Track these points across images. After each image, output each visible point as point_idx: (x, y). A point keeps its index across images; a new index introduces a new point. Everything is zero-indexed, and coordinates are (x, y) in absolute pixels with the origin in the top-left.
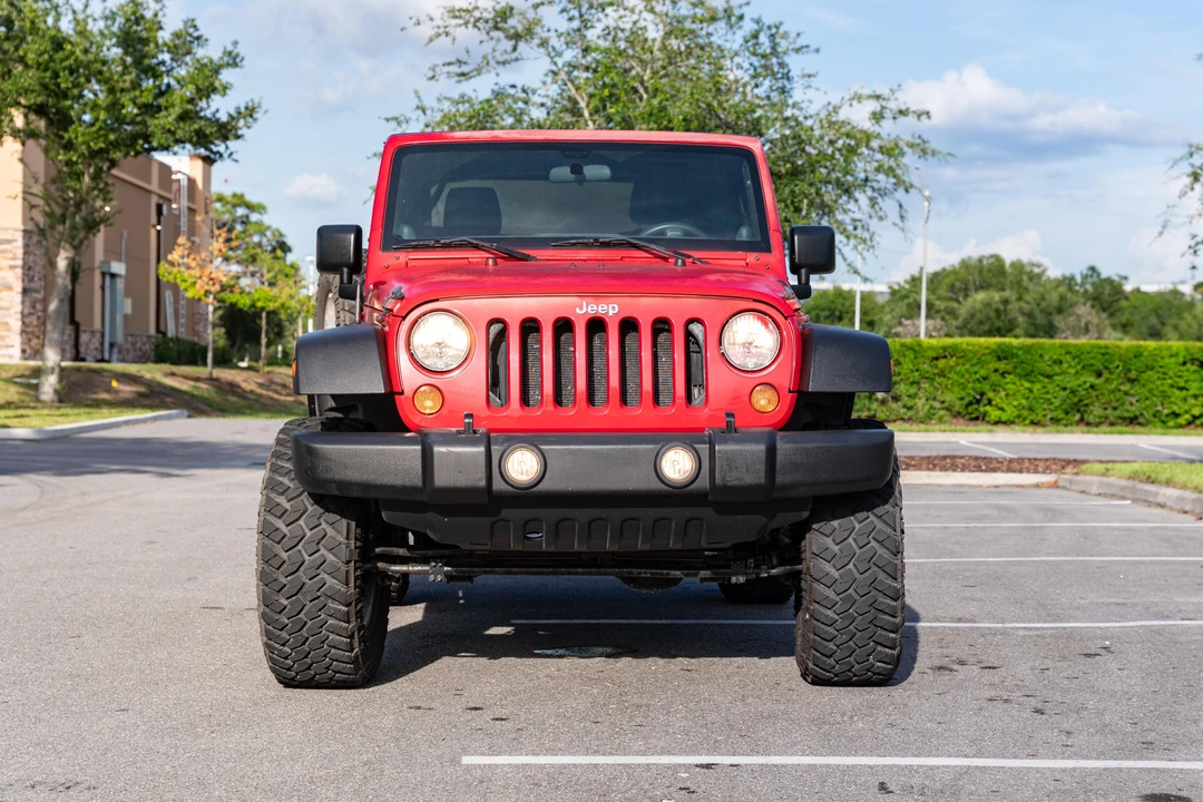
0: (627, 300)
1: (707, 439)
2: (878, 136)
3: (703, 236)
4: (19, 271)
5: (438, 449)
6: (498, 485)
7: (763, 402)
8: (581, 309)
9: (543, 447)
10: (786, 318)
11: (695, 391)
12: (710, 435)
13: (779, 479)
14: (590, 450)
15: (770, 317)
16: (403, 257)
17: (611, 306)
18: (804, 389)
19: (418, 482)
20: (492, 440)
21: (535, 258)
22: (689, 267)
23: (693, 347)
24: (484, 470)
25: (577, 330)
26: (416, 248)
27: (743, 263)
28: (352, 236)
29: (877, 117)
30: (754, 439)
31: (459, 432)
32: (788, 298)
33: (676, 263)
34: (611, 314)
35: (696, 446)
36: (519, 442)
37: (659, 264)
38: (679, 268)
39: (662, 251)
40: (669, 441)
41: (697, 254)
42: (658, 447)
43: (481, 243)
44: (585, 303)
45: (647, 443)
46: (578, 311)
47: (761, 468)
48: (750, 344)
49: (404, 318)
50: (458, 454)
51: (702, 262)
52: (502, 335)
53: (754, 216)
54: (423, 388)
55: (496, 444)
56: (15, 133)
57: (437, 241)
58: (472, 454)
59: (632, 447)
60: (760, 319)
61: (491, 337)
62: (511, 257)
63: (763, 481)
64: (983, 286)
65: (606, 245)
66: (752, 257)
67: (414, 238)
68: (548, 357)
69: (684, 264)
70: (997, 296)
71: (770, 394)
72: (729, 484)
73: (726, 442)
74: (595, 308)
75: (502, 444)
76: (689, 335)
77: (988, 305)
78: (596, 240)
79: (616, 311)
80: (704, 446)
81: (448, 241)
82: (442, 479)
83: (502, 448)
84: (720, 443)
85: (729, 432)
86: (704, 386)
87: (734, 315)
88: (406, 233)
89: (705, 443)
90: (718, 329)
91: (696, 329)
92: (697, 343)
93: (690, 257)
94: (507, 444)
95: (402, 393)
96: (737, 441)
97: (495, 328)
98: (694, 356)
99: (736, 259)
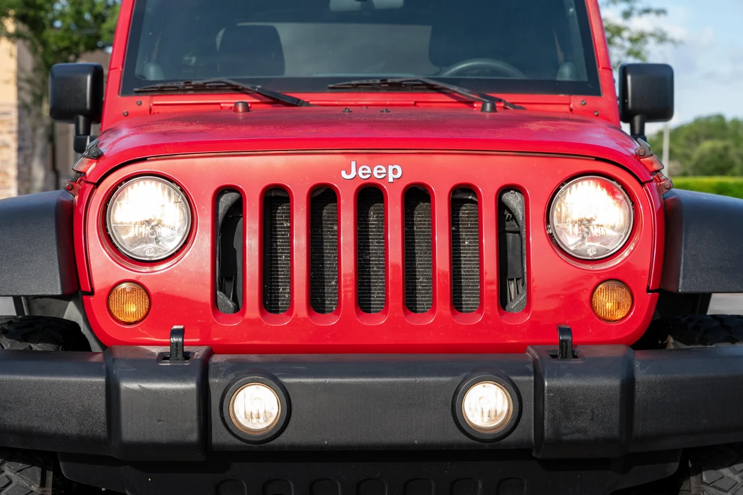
0: (416, 159)
1: (531, 367)
2: (626, 29)
3: (519, 76)
4: (15, 135)
5: (128, 385)
6: (219, 436)
7: (609, 305)
8: (348, 172)
9: (286, 380)
10: (642, 184)
11: (512, 287)
12: (535, 362)
13: (639, 427)
14: (358, 385)
15: (619, 182)
16: (146, 102)
17: (391, 168)
18: (671, 288)
19: (101, 431)
20: (211, 369)
21: (308, 104)
22: (500, 113)
23: (510, 226)
24: (195, 416)
25: (342, 201)
26: (162, 91)
27: (566, 108)
28: (89, 78)
29: (627, 15)
30: (602, 368)
31: (163, 357)
32: (644, 156)
33: (483, 109)
34: (391, 180)
35: (514, 378)
36: (250, 373)
37: (464, 110)
38: (488, 115)
39: (465, 93)
40: (475, 371)
41: (509, 98)
42: (458, 379)
43: (242, 85)
44: (353, 164)
45: (440, 374)
46: (344, 174)
47: (615, 414)
48: (589, 221)
49: (97, 185)
50: (156, 392)
51: (515, 108)
52: (238, 208)
53: (579, 51)
54: (124, 285)
55: (216, 377)
56: (10, 36)
57: (188, 83)
58: (176, 393)
59: (419, 380)
60: (604, 185)
61: (221, 211)
62: (275, 101)
63: (616, 433)
64: (709, 137)
65: (396, 87)
66: (577, 102)
67: (162, 79)
68: (300, 241)
69: (494, 109)
70: (719, 144)
71: (621, 295)
72: (565, 438)
73: (560, 374)
74: (369, 171)
75: (225, 375)
76: (502, 207)
77: (713, 151)
78: (384, 81)
79: (399, 175)
80: (526, 378)
81: (200, 82)
82: (133, 429)
83: (226, 381)
84: (551, 376)
85: (564, 356)
86: (526, 280)
87: (567, 181)
88: (152, 73)
89: (527, 373)
90: (544, 201)
91: (513, 199)
92: (514, 218)
93: (500, 101)
94: (231, 376)
95: (92, 293)
96: (577, 373)
97: (226, 200)
98: (510, 237)
99: (556, 103)
